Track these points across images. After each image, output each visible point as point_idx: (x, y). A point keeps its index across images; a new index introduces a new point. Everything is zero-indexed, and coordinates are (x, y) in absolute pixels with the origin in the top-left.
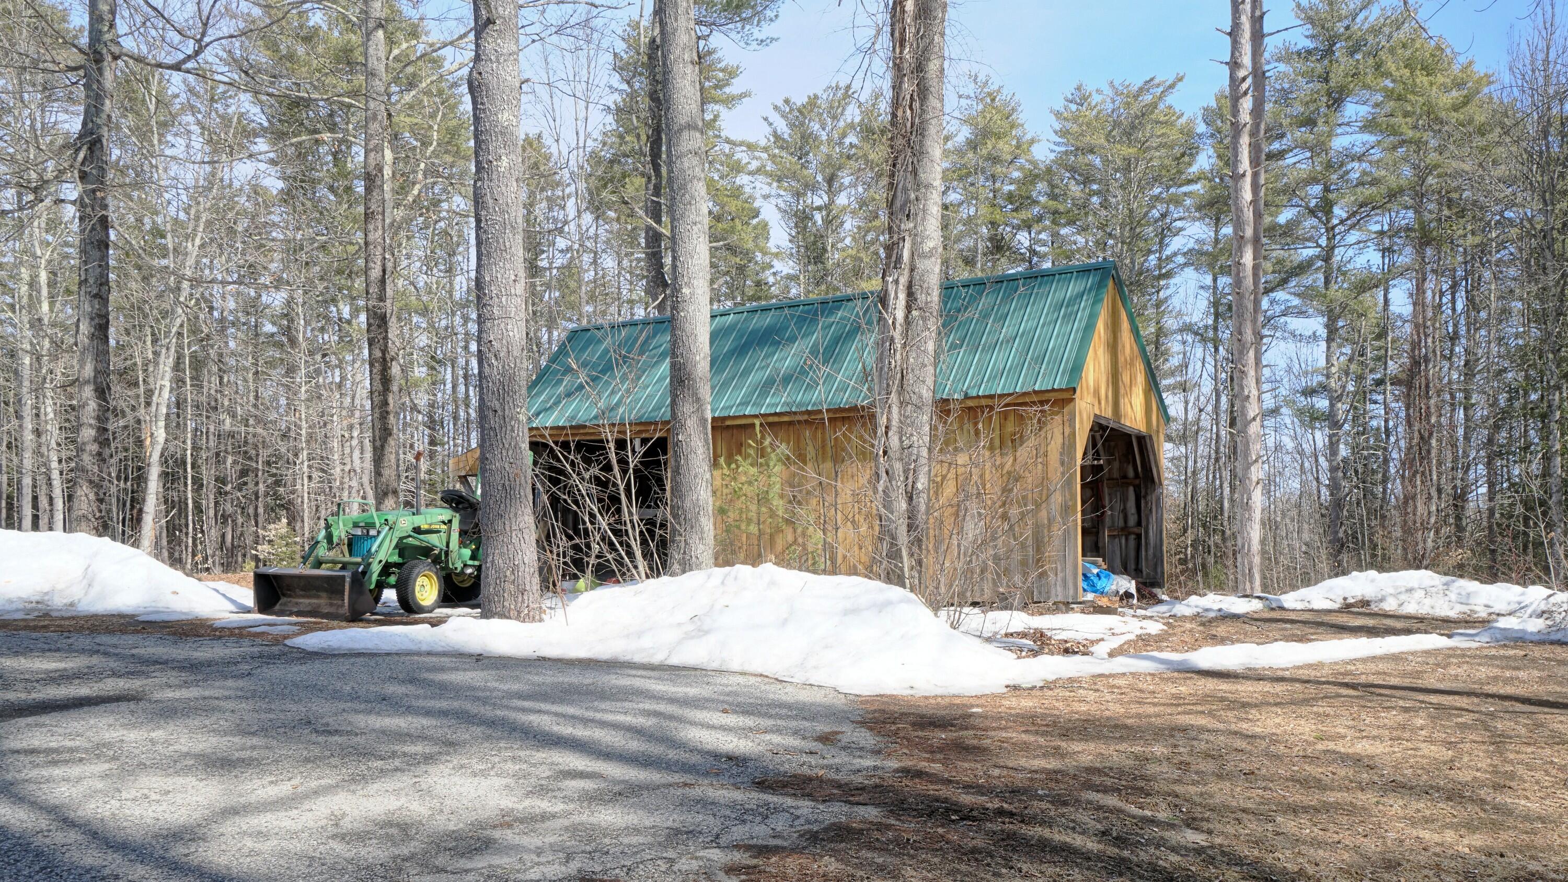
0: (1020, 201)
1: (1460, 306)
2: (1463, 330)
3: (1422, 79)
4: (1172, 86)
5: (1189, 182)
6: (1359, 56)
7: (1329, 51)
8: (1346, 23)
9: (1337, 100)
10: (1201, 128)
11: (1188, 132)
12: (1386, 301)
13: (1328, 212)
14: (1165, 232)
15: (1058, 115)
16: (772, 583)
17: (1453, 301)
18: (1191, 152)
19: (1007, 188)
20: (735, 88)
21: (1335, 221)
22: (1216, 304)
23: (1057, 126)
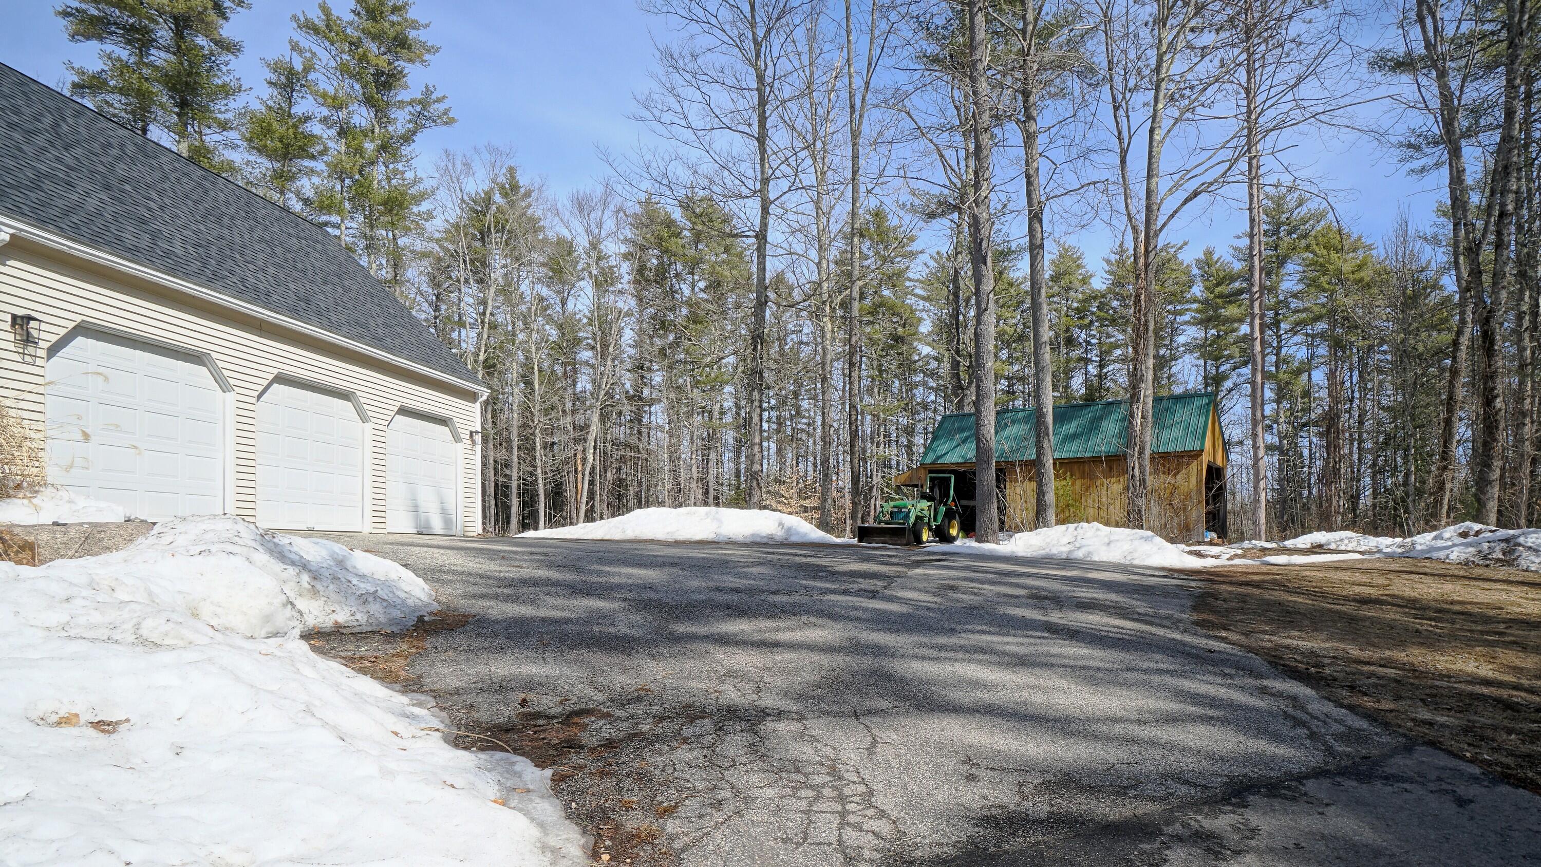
0: (1081, 312)
1: (1355, 380)
2: (1357, 395)
3: (1334, 255)
4: (1181, 248)
5: (1188, 302)
6: (1295, 236)
7: (1276, 233)
8: (1288, 215)
9: (1282, 261)
10: (1195, 271)
11: (1187, 272)
12: (1310, 378)
13: (1278, 328)
14: (1174, 331)
15: (1108, 262)
16: (1098, 530)
17: (1351, 377)
18: (1190, 284)
19: (1075, 305)
20: (914, 247)
21: (1282, 332)
22: (1205, 378)
23: (1107, 268)
